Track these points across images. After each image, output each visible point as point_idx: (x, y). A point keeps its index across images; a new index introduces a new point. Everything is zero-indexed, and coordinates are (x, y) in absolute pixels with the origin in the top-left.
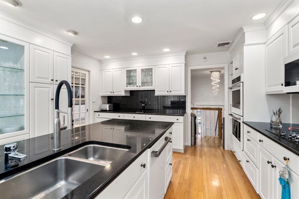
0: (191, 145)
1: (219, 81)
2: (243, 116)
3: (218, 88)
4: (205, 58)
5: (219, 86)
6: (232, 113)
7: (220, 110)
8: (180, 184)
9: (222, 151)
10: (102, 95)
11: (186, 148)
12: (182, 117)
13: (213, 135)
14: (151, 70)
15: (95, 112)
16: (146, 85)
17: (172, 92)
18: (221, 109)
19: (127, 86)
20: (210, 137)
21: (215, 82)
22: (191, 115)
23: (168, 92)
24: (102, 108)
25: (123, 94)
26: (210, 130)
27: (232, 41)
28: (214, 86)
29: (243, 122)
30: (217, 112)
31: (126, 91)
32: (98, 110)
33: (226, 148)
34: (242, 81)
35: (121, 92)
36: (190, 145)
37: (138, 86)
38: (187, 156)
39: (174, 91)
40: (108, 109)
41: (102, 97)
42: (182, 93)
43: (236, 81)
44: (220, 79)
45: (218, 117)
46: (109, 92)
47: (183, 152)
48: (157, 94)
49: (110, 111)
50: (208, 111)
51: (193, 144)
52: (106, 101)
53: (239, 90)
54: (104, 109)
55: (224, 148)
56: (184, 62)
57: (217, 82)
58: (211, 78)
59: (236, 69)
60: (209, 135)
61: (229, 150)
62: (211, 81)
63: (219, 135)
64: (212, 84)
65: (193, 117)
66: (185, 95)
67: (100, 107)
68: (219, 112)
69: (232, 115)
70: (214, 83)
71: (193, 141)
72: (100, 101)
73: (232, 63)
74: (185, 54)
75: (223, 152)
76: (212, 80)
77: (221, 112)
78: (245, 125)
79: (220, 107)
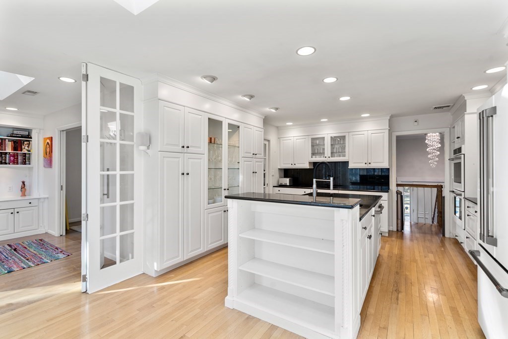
0: (397, 230)
1: (440, 145)
2: (464, 192)
3: (438, 156)
4: (416, 121)
5: (438, 153)
6: (454, 190)
7: (440, 188)
8: (390, 257)
9: (440, 239)
10: (279, 168)
11: (390, 233)
12: (387, 193)
13: (429, 222)
14: (343, 138)
15: (274, 187)
16: (336, 155)
17: (371, 164)
18: (442, 186)
19: (312, 157)
20: (425, 224)
21: (432, 148)
22: (397, 193)
23: (366, 163)
24: (280, 182)
25: (307, 166)
26: (424, 219)
27: (452, 104)
28: (430, 154)
29: (465, 198)
30: (435, 190)
31: (310, 163)
32: (276, 185)
33: (447, 235)
34: (463, 152)
35: (304, 164)
36: (395, 229)
37: (327, 157)
38: (394, 239)
39: (374, 163)
40: (288, 184)
41: (279, 169)
42: (385, 165)
43: (457, 152)
44: (440, 143)
45: (437, 198)
46: (289, 164)
47: (387, 235)
48: (351, 166)
49: (290, 186)
50: (421, 189)
51: (400, 229)
52: (283, 175)
53: (460, 163)
54: (283, 184)
55: (444, 235)
56: (388, 127)
57: (436, 147)
58: (426, 141)
59: (458, 138)
60: (422, 221)
61: (452, 237)
62: (426, 146)
63: (438, 223)
64: (427, 150)
65: (399, 195)
66: (388, 167)
67: (278, 181)
68: (438, 190)
69: (453, 191)
70: (430, 148)
71: (400, 225)
72: (277, 175)
73: (454, 127)
74: (389, 118)
75: (442, 239)
76: (427, 144)
77: (442, 191)
78: (467, 201)
79: (439, 184)
